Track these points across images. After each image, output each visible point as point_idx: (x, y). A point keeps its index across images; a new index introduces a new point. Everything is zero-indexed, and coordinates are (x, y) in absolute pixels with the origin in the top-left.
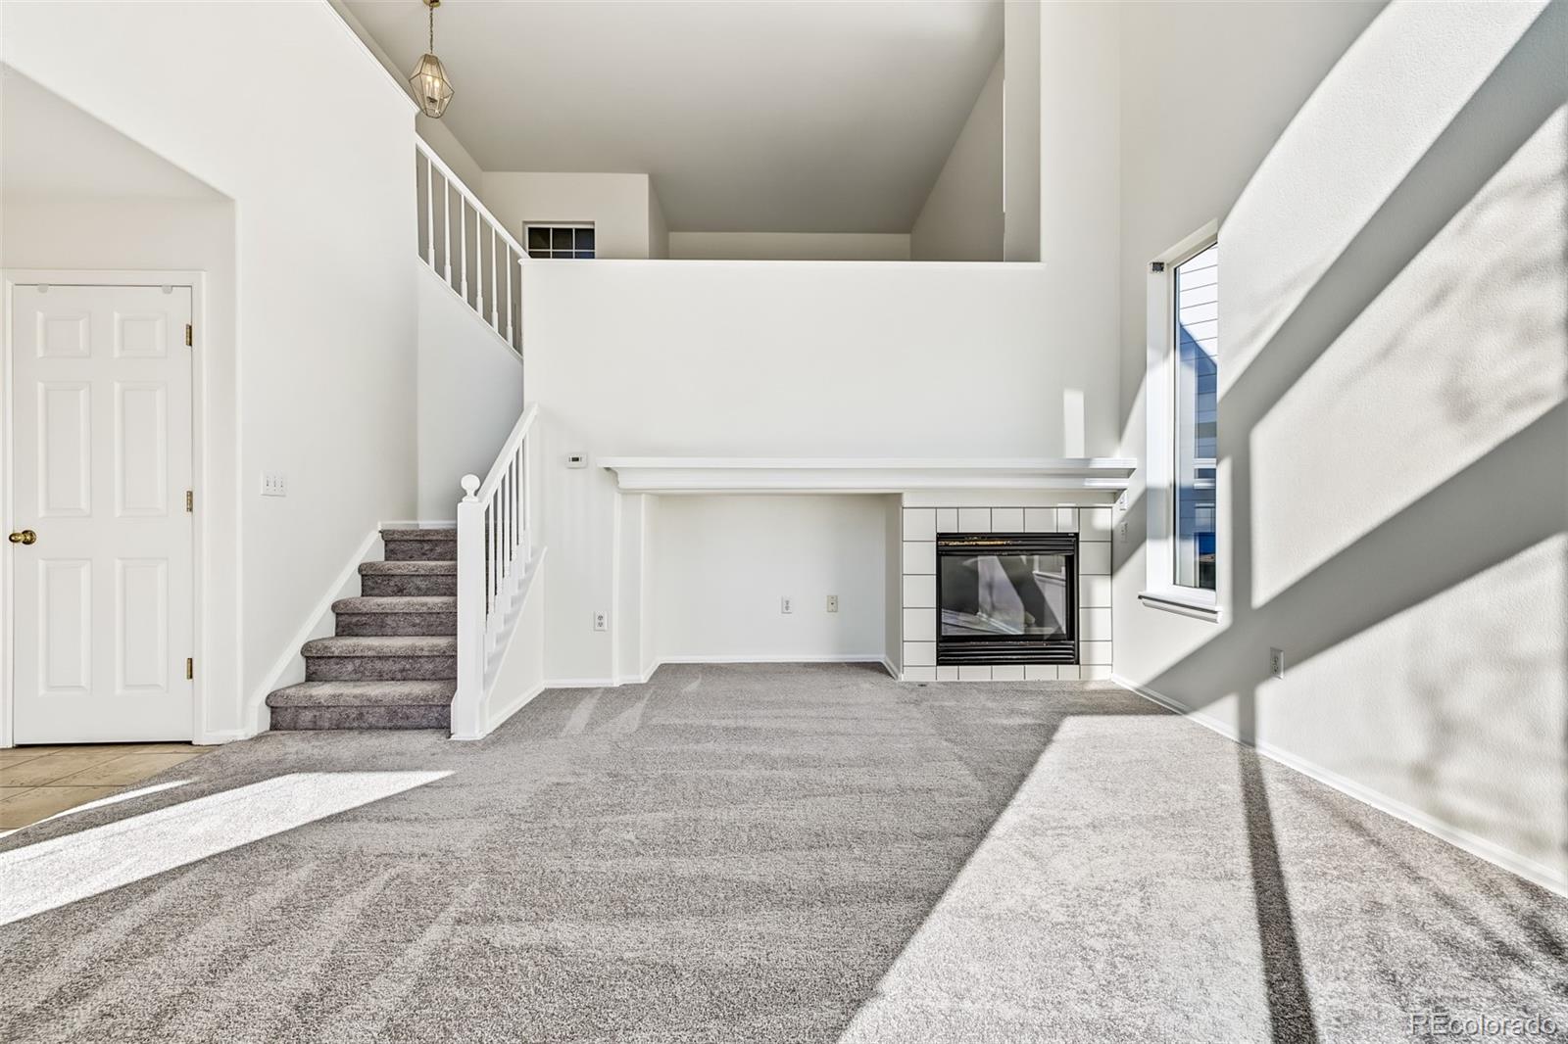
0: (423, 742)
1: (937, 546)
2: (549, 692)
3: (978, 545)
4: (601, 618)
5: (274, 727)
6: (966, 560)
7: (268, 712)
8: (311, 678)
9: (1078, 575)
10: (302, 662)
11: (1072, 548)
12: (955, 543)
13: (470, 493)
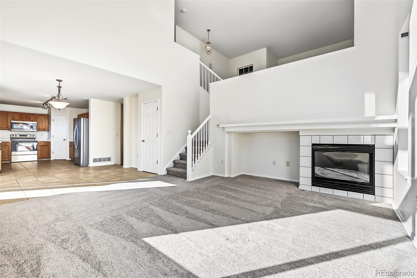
0: (180, 180)
1: (312, 148)
2: (213, 176)
3: (328, 148)
4: (223, 161)
5: (167, 174)
6: (324, 153)
7: (167, 171)
8: (174, 166)
9: (374, 161)
10: (173, 163)
11: (372, 150)
12: (319, 147)
13: (190, 133)
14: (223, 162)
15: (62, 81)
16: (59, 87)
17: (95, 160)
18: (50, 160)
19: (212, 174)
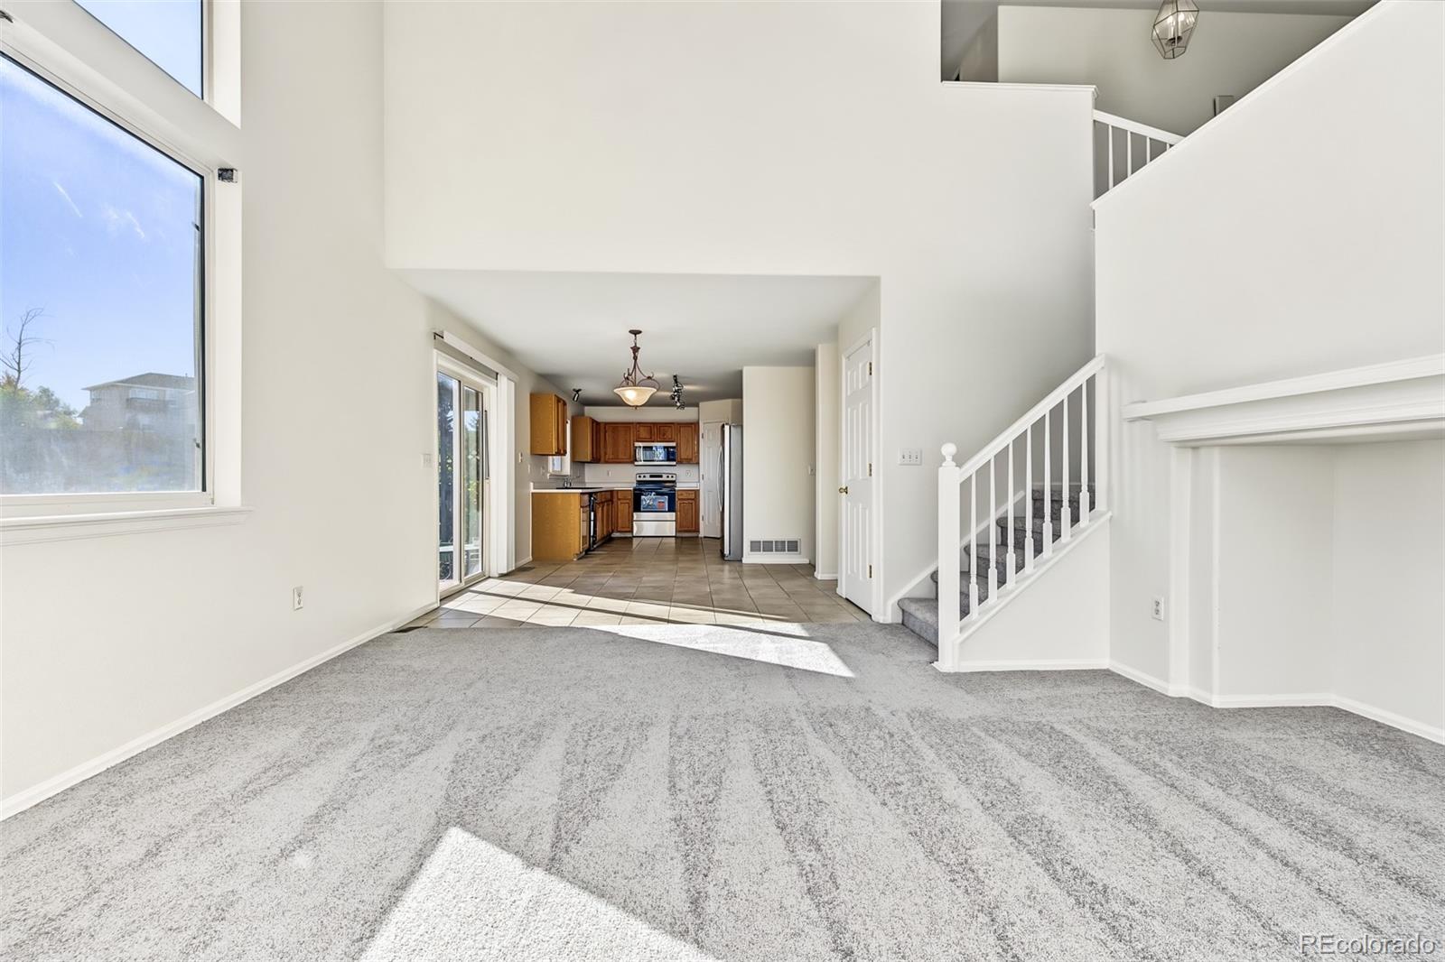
4: (1157, 604)
5: (903, 624)
7: (901, 609)
10: (933, 584)
13: (949, 459)
14: (1157, 612)
15: (640, 332)
16: (635, 349)
17: (756, 546)
18: (698, 537)
19: (1104, 663)
